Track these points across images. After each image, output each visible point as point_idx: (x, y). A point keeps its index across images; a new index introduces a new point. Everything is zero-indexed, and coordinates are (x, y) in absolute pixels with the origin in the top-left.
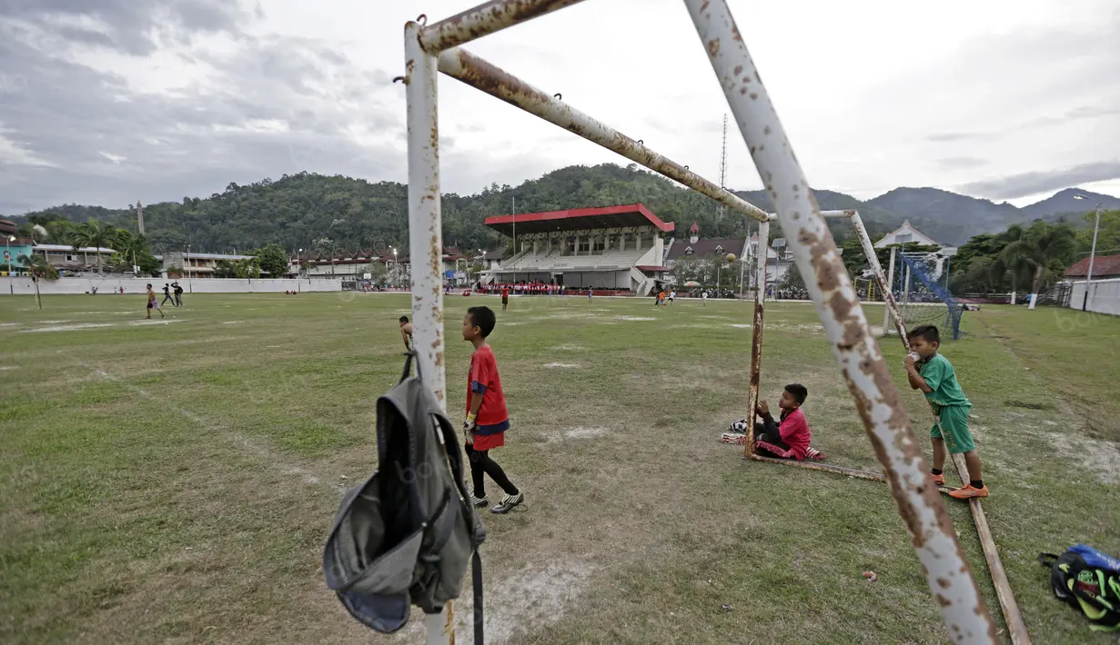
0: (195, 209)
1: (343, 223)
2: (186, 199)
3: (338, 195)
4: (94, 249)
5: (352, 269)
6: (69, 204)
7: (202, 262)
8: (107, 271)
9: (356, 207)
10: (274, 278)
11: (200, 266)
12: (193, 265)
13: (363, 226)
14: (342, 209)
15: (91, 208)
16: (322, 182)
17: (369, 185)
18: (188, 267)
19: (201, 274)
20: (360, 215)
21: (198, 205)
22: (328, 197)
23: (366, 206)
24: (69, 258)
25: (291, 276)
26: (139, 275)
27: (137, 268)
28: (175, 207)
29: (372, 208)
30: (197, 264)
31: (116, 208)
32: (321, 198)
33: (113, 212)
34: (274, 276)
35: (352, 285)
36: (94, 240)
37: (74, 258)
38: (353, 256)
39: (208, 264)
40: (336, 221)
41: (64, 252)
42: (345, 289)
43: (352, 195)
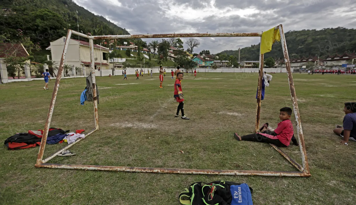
0: (253, 48)
1: (303, 47)
2: (252, 45)
3: (303, 37)
4: (224, 61)
5: (299, 64)
6: (226, 50)
7: (249, 63)
8: (227, 66)
9: (310, 40)
10: (270, 68)
11: (248, 65)
12: (247, 64)
13: (312, 48)
14: (303, 42)
15: (230, 50)
16: (296, 33)
17: (318, 31)
18: (245, 65)
19: (249, 67)
20: (311, 43)
21: (255, 47)
22: (298, 38)
23: (314, 40)
24: (220, 64)
25: (276, 67)
26: (233, 68)
27: (233, 66)
28: (249, 48)
29: (317, 40)
30: (248, 64)
31: (235, 50)
32: (295, 39)
33: (234, 51)
34: (270, 67)
35: (298, 71)
36: (224, 59)
37: (221, 63)
38: (301, 59)
39: (251, 64)
40: (300, 47)
41: (219, 62)
42: (295, 72)
43: (308, 36)
